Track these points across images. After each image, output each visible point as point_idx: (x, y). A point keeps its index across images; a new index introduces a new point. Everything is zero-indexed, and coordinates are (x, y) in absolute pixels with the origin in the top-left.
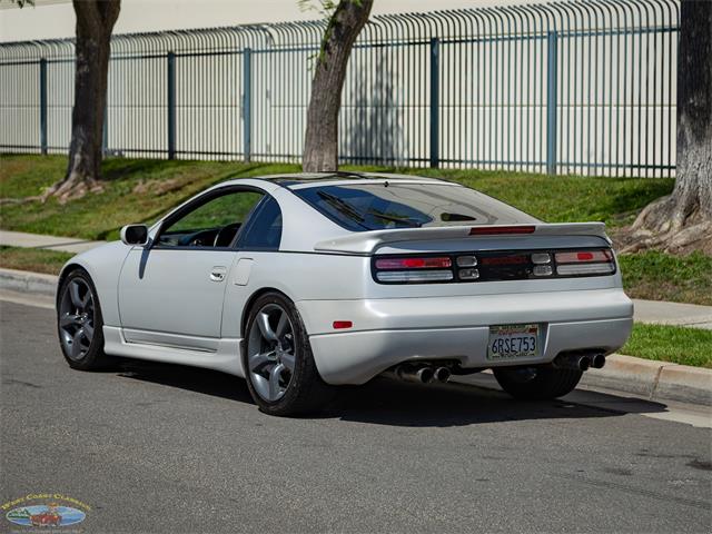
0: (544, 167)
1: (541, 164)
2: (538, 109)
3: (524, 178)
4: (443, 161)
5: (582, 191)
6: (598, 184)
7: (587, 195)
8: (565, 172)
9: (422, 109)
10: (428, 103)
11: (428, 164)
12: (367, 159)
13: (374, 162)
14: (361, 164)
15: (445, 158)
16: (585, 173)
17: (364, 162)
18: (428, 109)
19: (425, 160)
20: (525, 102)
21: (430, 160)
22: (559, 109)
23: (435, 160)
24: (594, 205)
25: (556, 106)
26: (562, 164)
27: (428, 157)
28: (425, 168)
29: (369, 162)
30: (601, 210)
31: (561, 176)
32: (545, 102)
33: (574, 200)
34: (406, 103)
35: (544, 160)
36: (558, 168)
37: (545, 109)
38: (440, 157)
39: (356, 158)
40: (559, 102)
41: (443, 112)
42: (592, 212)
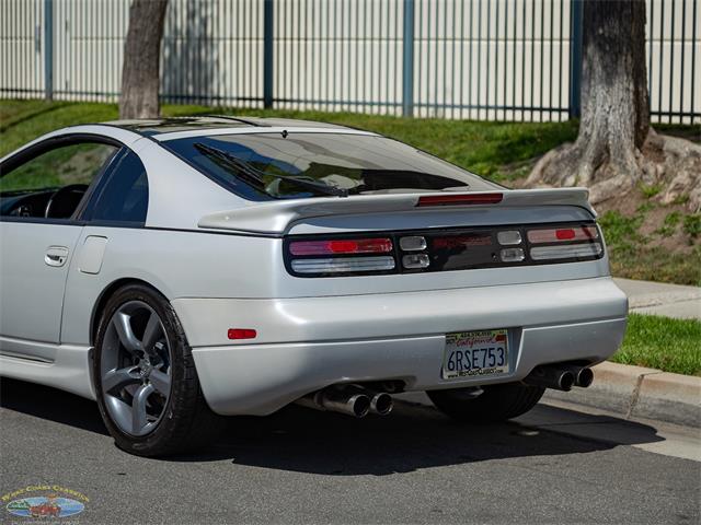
0: (399, 109)
1: (395, 105)
2: (392, 43)
3: (381, 121)
4: (278, 100)
5: (454, 137)
6: (473, 129)
7: (462, 141)
8: (424, 114)
9: (254, 42)
10: (261, 35)
11: (261, 104)
12: (182, 97)
13: (197, 101)
14: (182, 103)
15: (281, 97)
16: (448, 116)
17: (185, 101)
18: (261, 43)
19: (257, 99)
20: (376, 35)
21: (264, 100)
22: (417, 43)
23: (268, 99)
24: (473, 154)
25: (413, 39)
26: (420, 105)
27: (261, 95)
28: (257, 109)
29: (191, 101)
30: (484, 161)
31: (420, 119)
32: (400, 35)
33: (447, 148)
34: (234, 36)
35: (400, 100)
36: (416, 110)
37: (400, 43)
38: (275, 96)
39: (170, 97)
40: (417, 35)
41: (279, 47)
42: (473, 162)
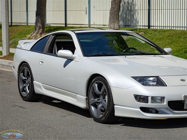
0: (186, 28)
1: (185, 27)
2: (184, 10)
3: (181, 32)
9: (145, 11)
10: (147, 9)
11: (147, 27)
15: (153, 25)
17: (126, 27)
18: (147, 11)
20: (179, 8)
23: (149, 26)
27: (147, 25)
28: (146, 29)
29: (128, 27)
32: (186, 8)
34: (140, 9)
37: (186, 10)
38: (151, 25)
41: (152, 12)
